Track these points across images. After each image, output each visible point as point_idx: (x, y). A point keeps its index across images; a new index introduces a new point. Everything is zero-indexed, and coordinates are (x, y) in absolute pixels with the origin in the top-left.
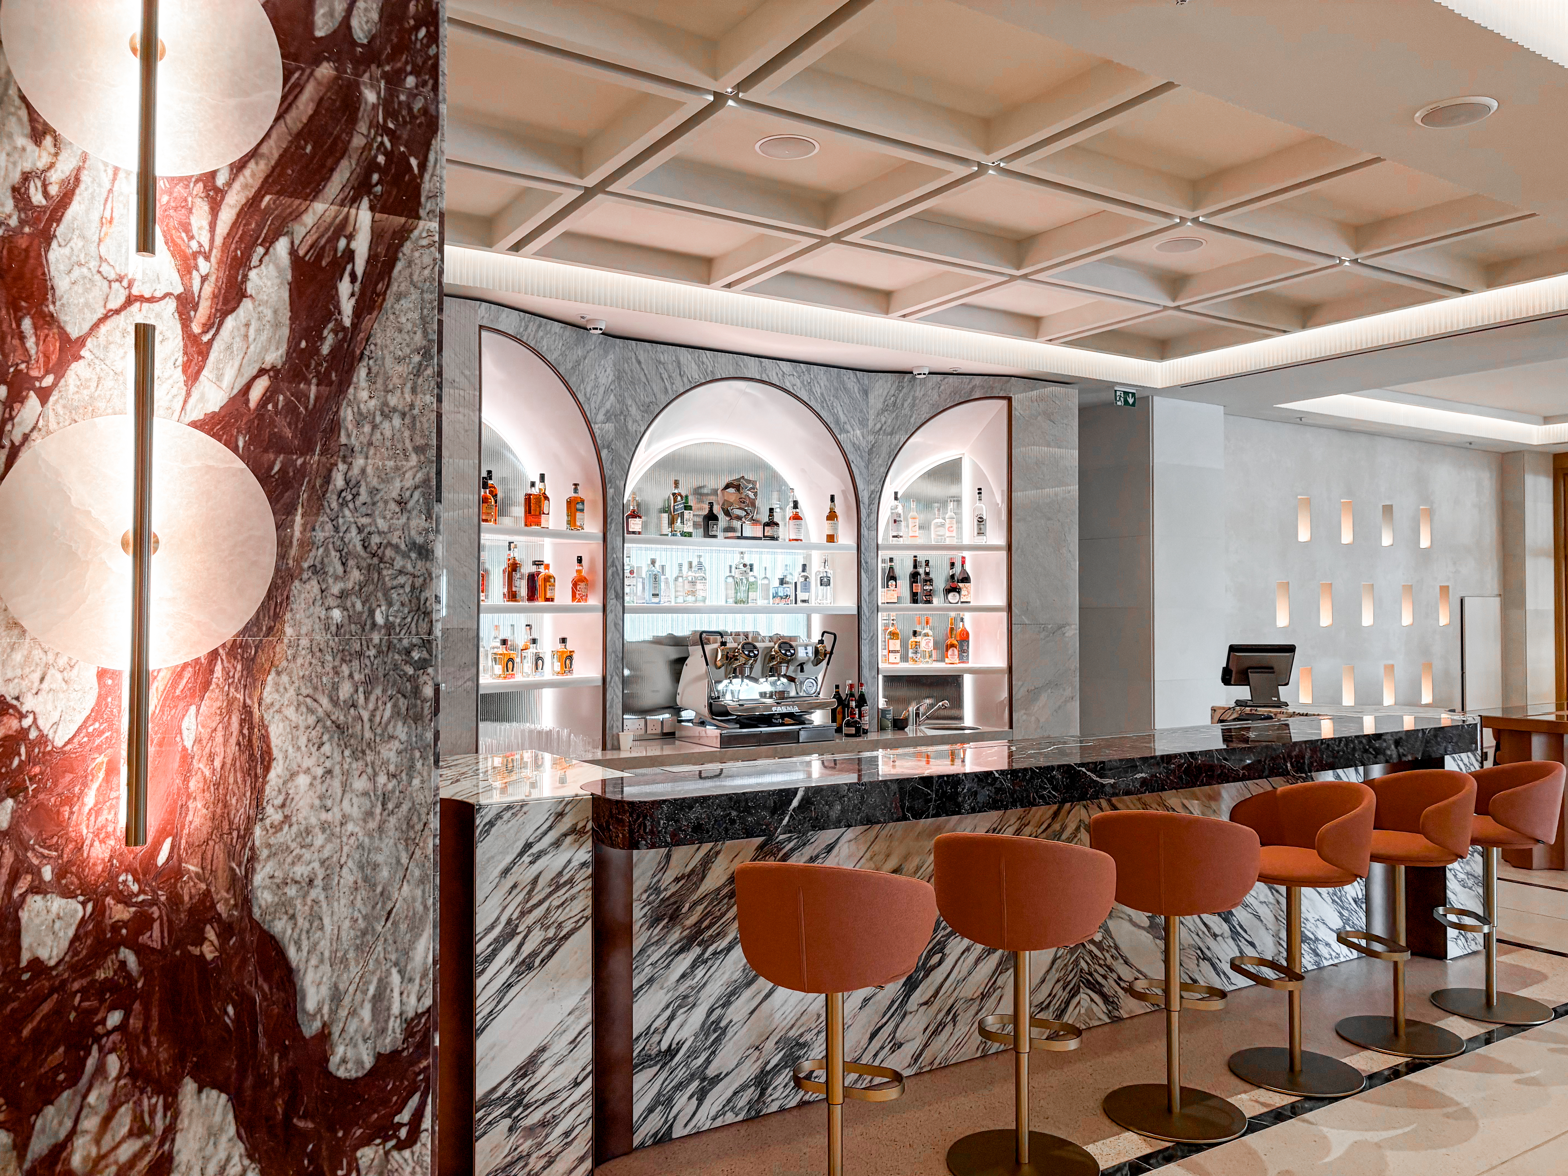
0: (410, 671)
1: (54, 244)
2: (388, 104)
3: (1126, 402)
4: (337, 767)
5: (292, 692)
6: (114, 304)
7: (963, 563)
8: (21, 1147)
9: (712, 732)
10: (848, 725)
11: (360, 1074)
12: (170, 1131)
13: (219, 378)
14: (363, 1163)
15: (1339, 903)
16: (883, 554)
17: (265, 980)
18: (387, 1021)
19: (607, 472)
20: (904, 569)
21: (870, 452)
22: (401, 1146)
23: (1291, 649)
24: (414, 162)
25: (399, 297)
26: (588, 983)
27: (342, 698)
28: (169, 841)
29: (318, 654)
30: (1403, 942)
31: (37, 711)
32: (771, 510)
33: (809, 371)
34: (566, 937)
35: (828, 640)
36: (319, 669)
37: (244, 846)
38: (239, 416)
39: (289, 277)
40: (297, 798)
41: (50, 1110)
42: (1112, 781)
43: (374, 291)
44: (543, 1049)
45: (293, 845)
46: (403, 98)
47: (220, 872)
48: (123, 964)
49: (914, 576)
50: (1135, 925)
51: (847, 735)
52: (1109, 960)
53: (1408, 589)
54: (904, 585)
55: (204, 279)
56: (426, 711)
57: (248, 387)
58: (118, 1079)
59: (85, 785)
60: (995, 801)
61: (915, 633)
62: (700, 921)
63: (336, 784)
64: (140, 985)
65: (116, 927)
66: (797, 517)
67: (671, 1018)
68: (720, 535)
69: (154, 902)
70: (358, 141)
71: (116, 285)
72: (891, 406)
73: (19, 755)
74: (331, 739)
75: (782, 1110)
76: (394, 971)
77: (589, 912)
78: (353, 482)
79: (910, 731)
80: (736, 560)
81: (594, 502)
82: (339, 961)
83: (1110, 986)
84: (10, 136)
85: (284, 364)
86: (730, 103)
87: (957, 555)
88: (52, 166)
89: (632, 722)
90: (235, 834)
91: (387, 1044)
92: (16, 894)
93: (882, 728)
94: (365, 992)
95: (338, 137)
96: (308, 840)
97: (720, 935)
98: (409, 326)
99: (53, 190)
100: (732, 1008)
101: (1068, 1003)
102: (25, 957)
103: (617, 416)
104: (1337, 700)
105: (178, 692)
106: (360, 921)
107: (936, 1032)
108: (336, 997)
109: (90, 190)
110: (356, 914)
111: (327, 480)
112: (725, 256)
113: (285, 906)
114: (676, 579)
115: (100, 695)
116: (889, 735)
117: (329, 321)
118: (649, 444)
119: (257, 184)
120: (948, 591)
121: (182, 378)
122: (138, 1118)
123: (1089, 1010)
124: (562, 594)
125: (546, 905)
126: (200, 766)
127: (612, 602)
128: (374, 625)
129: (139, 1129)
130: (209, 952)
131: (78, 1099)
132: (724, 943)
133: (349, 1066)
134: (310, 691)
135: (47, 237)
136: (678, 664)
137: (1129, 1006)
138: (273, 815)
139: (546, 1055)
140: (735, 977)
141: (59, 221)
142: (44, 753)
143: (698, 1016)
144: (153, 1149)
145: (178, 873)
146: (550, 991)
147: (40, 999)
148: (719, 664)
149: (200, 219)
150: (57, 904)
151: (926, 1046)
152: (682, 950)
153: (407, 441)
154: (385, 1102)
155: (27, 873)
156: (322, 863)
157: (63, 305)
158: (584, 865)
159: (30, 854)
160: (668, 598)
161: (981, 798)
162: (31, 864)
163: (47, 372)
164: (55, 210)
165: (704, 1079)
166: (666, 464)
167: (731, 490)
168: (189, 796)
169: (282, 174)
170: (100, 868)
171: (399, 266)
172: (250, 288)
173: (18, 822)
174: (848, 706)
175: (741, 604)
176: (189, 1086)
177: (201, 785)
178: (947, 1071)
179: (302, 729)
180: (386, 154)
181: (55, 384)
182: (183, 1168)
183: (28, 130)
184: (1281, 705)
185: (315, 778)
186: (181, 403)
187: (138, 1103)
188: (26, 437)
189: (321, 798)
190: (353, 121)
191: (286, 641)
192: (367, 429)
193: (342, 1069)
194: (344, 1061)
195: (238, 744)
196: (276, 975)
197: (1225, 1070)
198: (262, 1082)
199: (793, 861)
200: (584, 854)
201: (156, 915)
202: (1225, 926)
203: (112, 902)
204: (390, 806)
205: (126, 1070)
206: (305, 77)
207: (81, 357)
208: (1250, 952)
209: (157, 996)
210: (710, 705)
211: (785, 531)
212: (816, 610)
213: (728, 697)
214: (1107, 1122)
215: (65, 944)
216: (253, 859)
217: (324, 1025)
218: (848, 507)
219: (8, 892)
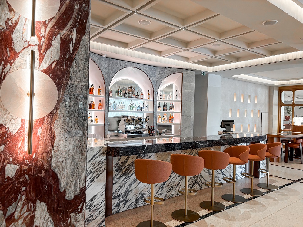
0: (82, 121)
1: (14, 33)
2: (80, 9)
3: (204, 74)
4: (68, 139)
5: (60, 125)
6: (25, 46)
7: (173, 104)
8: (5, 214)
9: (125, 135)
10: (151, 134)
11: (71, 199)
12: (34, 211)
13: (46, 62)
14: (72, 216)
15: (241, 168)
16: (158, 102)
17: (53, 181)
18: (77, 189)
19: (106, 84)
20: (162, 105)
21: (156, 82)
22: (79, 213)
23: (233, 121)
24: (85, 21)
25: (81, 48)
26: (105, 182)
27: (69, 126)
28: (35, 153)
29: (65, 117)
30: (253, 175)
31: (9, 127)
32: (137, 93)
33: (145, 66)
34: (101, 174)
35: (148, 118)
36: (65, 120)
37: (50, 155)
38: (50, 70)
39: (60, 43)
40: (60, 145)
41: (11, 207)
42: (202, 145)
43: (77, 46)
44: (96, 195)
45: (59, 155)
46: (82, 8)
47: (45, 160)
48: (26, 178)
49: (164, 106)
50: (205, 172)
51: (151, 136)
52: (200, 178)
53: (253, 111)
54: (162, 107)
55: (43, 42)
56: (85, 129)
57: (52, 64)
58: (24, 200)
59: (19, 142)
60: (182, 148)
61: (164, 117)
62: (126, 170)
63: (68, 143)
64: (29, 182)
65: (24, 171)
66: (142, 94)
67: (120, 189)
68: (127, 97)
69: (32, 166)
70: (74, 16)
71: (26, 42)
72: (160, 74)
73: (5, 136)
74: (67, 134)
75: (140, 206)
76: (78, 179)
77: (105, 169)
78: (72, 84)
79: (162, 135)
80: (130, 102)
81: (103, 90)
82: (68, 177)
83: (200, 183)
84: (5, 11)
85: (59, 60)
86: (135, 13)
87: (172, 102)
88: (13, 17)
89: (110, 133)
90: (48, 152)
91: (77, 193)
92: (4, 164)
93: (157, 135)
94: (73, 183)
95: (70, 15)
96: (62, 154)
97: (130, 173)
98: (83, 54)
99: (13, 22)
100: (131, 187)
101: (193, 186)
102: (6, 176)
103: (108, 73)
104: (240, 131)
105: (37, 124)
106: (72, 169)
107: (169, 192)
108: (67, 184)
109: (21, 23)
110: (71, 168)
111: (67, 83)
112: (130, 43)
113: (57, 166)
114: (119, 105)
115: (22, 124)
116: (158, 136)
117: (68, 52)
118: (114, 79)
119: (54, 24)
120: (170, 109)
121: (39, 62)
122: (28, 208)
123: (197, 187)
124: (97, 108)
125: (97, 167)
126: (41, 139)
127: (106, 110)
128: (76, 112)
129: (28, 210)
130: (43, 175)
131: (16, 205)
132: (130, 175)
133: (69, 197)
134: (63, 125)
135: (12, 32)
136: (118, 122)
137: (204, 186)
138: (56, 149)
139: (97, 196)
140: (132, 181)
141: (15, 29)
142: (10, 136)
143: (125, 189)
144: (31, 214)
145: (37, 160)
146: (98, 184)
147: (9, 185)
148: (127, 122)
149: (42, 30)
150: (13, 166)
151: (167, 194)
152: (122, 176)
153: (83, 76)
154: (76, 204)
155: (7, 160)
156: (65, 158)
157: (15, 46)
158: (105, 160)
159: (7, 156)
160: (117, 109)
161: (179, 147)
162: (8, 158)
163: (12, 59)
164: (14, 26)
165: (125, 201)
166: (117, 83)
167: (130, 89)
168: (39, 145)
169: (59, 22)
170: (21, 159)
171: (81, 42)
172: (52, 44)
173: (5, 149)
174: (151, 130)
175: (131, 111)
176: (38, 202)
177: (42, 143)
178: (171, 199)
179: (61, 132)
180: (79, 19)
181: (13, 62)
182: (37, 218)
183: (8, 10)
184: (231, 131)
185: (64, 142)
186: (39, 67)
187: (28, 205)
188: (7, 72)
189: (65, 145)
190: (73, 12)
191: (59, 115)
192: (75, 73)
193: (68, 198)
194: (68, 196)
195: (49, 135)
196: (56, 180)
197: (221, 198)
198: (52, 201)
199: (143, 159)
200: (105, 158)
201: (32, 168)
202: (221, 172)
203: (24, 165)
204: (78, 147)
205: (26, 199)
206: (64, 3)
207: (19, 57)
208: (225, 177)
209: (32, 184)
210: (125, 130)
211: (140, 97)
212: (145, 112)
213: (129, 128)
214: (200, 207)
215: (14, 174)
216: (51, 157)
217: (65, 190)
218: (152, 93)
219: (3, 164)
